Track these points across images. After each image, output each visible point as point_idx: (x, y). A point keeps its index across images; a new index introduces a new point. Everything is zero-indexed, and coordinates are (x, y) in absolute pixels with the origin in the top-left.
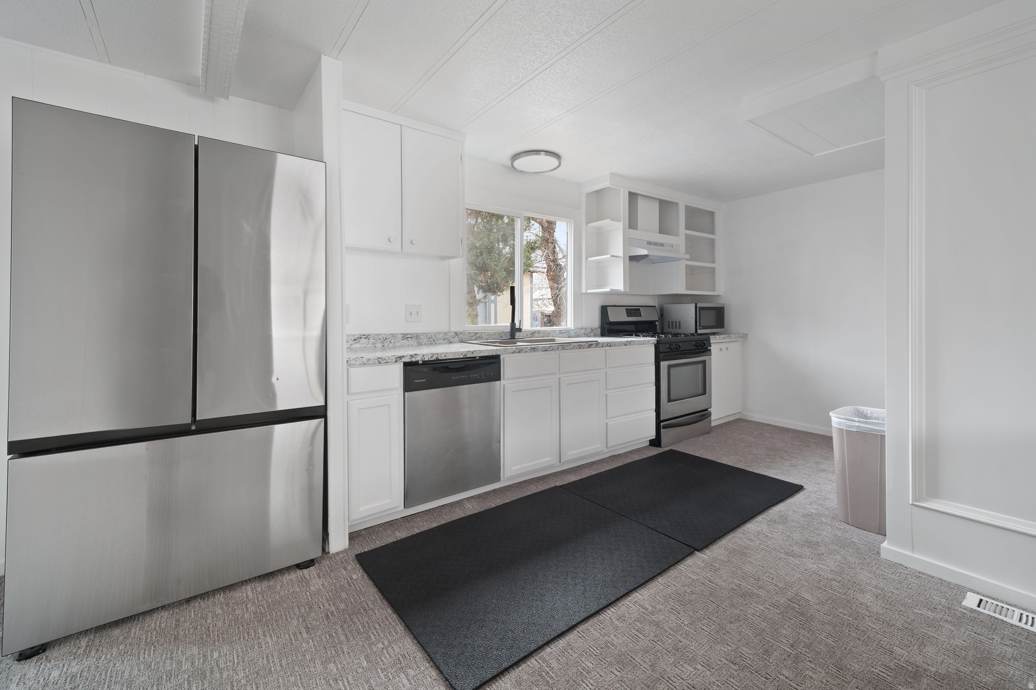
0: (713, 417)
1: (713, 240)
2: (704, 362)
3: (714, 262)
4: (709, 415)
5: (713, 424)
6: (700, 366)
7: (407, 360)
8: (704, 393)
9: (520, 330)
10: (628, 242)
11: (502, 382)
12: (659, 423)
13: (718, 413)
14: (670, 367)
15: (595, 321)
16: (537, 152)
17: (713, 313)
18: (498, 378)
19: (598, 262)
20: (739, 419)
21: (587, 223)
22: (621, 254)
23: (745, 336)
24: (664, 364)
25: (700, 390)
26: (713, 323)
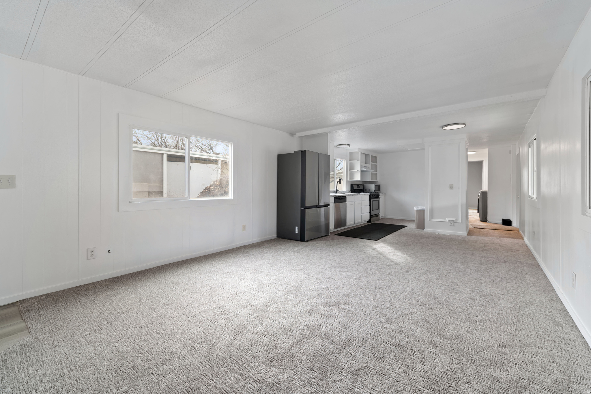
0: (380, 216)
1: (376, 165)
2: (378, 200)
3: (376, 172)
4: (379, 215)
5: (380, 218)
6: (377, 201)
7: (335, 196)
8: (378, 209)
9: (338, 191)
10: (361, 167)
11: (346, 203)
12: (371, 216)
13: (381, 215)
14: (373, 201)
15: (349, 189)
16: (345, 144)
17: (378, 186)
18: (346, 202)
19: (351, 172)
20: (384, 218)
21: (349, 161)
22: (359, 170)
23: (385, 194)
24: (371, 200)
25: (377, 208)
26: (378, 190)
